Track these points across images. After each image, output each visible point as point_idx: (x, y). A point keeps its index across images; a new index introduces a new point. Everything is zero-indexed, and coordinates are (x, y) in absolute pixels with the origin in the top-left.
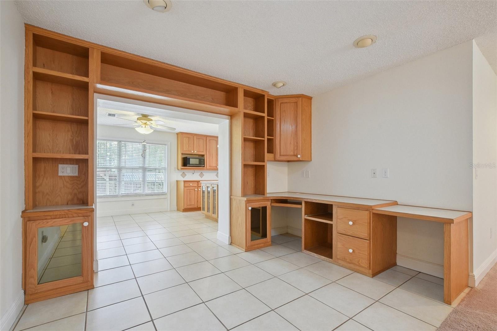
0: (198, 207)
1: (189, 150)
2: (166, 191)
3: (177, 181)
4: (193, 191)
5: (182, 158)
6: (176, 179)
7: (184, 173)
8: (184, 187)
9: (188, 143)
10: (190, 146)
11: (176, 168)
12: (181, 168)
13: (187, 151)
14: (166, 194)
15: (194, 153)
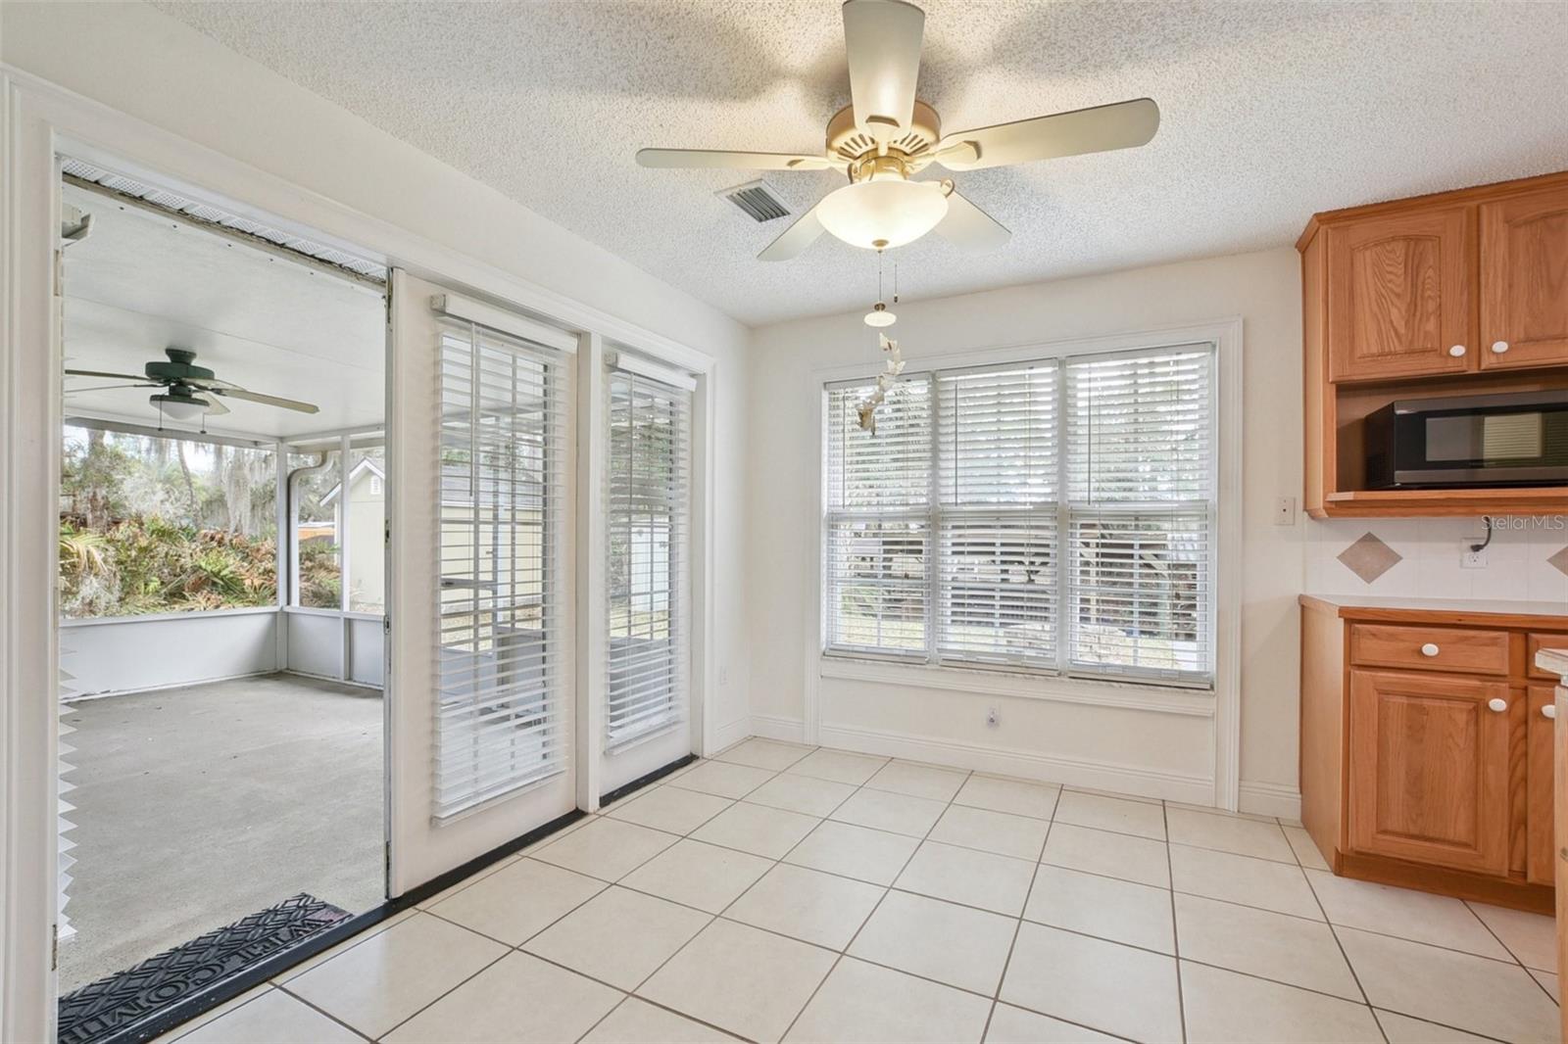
0: (1532, 878)
3: (1309, 607)
4: (1462, 718)
5: (1343, 434)
6: (1301, 592)
7: (1369, 538)
8: (1352, 663)
9: (1397, 290)
10: (1431, 306)
11: (1295, 500)
12: (1332, 502)
13: (1390, 353)
14: (1212, 688)
15: (1483, 367)
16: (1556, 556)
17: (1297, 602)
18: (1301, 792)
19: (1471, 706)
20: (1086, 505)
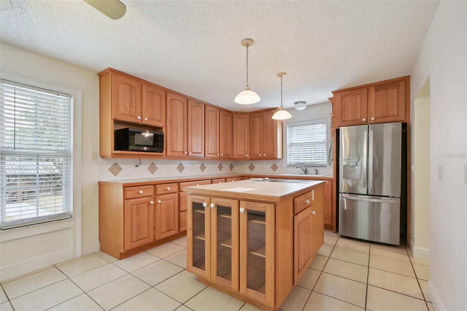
1: (132, 114)
2: (72, 210)
3: (101, 185)
4: (146, 207)
5: (114, 131)
6: (98, 180)
7: (116, 164)
8: (125, 199)
9: (128, 98)
10: (134, 104)
11: (97, 152)
12: (113, 153)
13: (126, 114)
14: (71, 217)
15: (143, 123)
16: (148, 168)
17: (98, 183)
18: (100, 241)
19: (147, 204)
20: (13, 149)
